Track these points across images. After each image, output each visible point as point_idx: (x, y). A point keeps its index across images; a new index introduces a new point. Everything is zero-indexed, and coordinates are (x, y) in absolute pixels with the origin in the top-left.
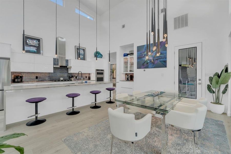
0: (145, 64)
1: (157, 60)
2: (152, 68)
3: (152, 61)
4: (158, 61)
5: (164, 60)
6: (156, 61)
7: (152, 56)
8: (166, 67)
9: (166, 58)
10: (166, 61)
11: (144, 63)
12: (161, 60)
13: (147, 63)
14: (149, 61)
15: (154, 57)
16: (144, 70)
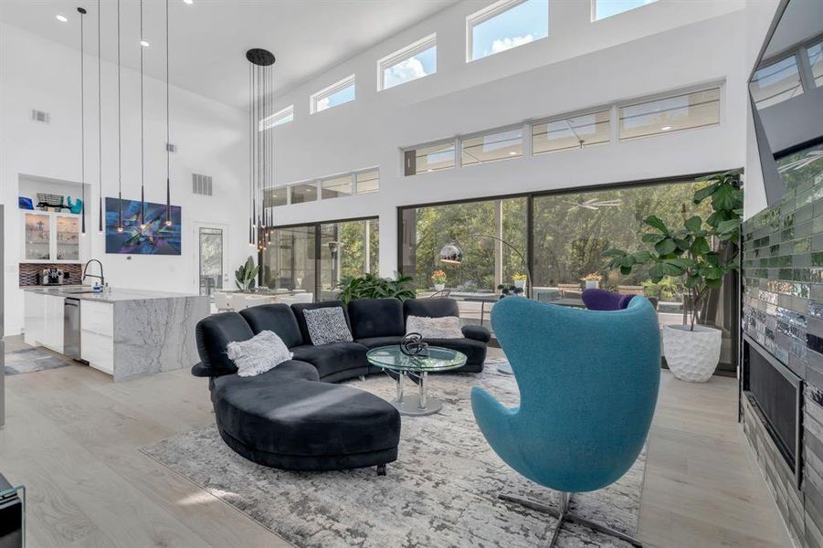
0: (132, 244)
1: (163, 238)
2: (150, 253)
3: (151, 239)
4: (165, 241)
5: (177, 241)
6: (160, 241)
7: (150, 230)
8: (180, 254)
9: (180, 238)
10: (180, 243)
11: (130, 241)
12: (171, 240)
13: (139, 243)
14: (142, 239)
15: (154, 233)
16: (129, 258)
